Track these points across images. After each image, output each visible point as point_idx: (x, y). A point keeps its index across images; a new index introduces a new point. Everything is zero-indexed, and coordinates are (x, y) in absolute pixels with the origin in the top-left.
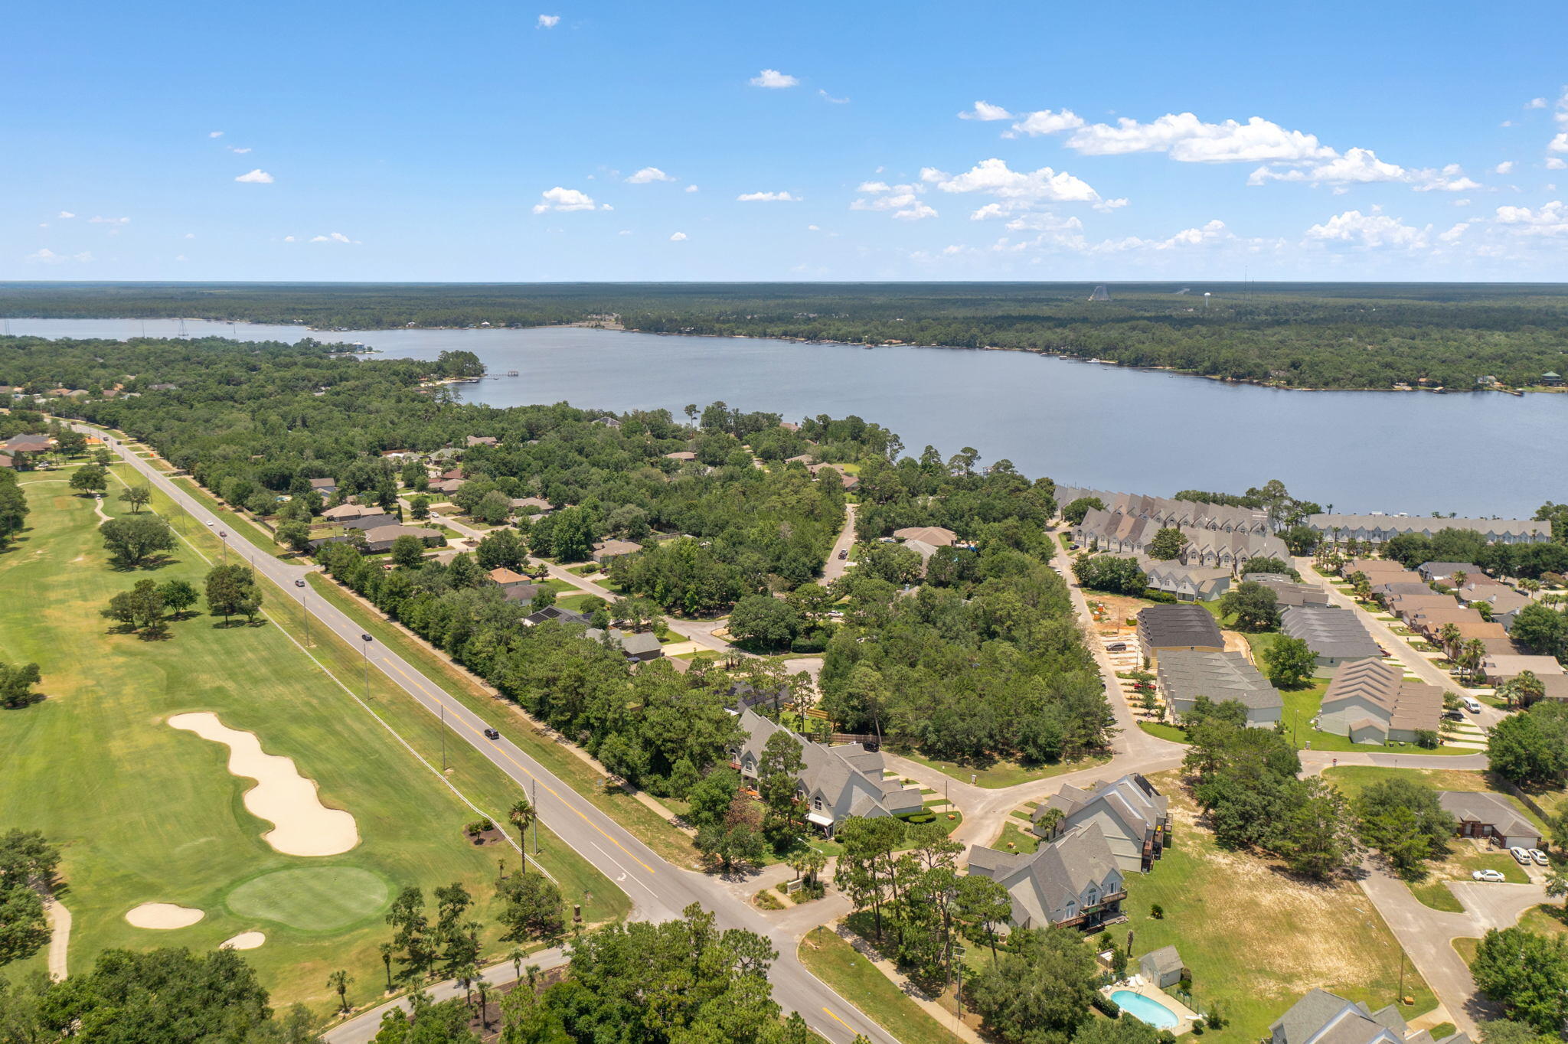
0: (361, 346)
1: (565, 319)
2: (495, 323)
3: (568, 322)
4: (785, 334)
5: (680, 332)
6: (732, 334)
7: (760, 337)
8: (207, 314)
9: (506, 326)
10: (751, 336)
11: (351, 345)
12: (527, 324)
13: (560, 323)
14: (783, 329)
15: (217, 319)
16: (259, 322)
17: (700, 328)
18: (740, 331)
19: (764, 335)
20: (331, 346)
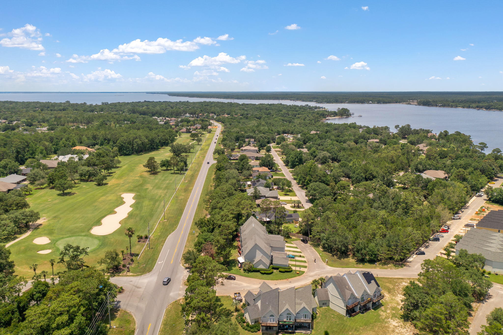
0: (322, 107)
1: (398, 101)
2: (373, 102)
3: (399, 102)
4: (477, 107)
5: (437, 106)
6: (456, 107)
7: (467, 108)
8: (291, 99)
9: (377, 103)
10: (463, 107)
11: (319, 107)
12: (385, 102)
13: (396, 102)
14: (476, 105)
15: (293, 100)
16: (303, 101)
17: (445, 105)
18: (460, 105)
19: (469, 107)
20: (313, 107)
